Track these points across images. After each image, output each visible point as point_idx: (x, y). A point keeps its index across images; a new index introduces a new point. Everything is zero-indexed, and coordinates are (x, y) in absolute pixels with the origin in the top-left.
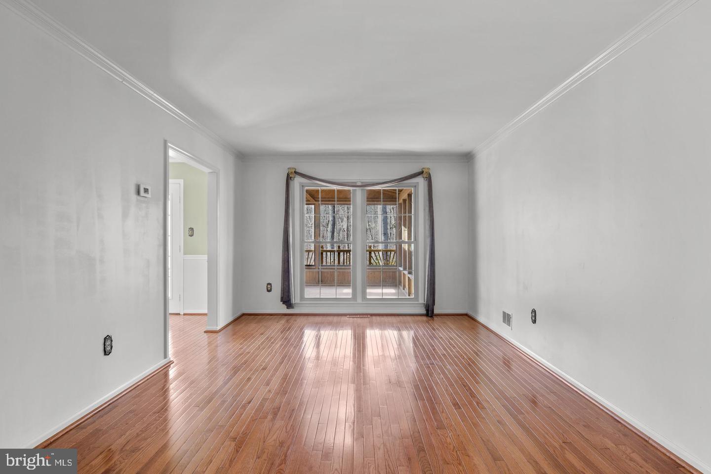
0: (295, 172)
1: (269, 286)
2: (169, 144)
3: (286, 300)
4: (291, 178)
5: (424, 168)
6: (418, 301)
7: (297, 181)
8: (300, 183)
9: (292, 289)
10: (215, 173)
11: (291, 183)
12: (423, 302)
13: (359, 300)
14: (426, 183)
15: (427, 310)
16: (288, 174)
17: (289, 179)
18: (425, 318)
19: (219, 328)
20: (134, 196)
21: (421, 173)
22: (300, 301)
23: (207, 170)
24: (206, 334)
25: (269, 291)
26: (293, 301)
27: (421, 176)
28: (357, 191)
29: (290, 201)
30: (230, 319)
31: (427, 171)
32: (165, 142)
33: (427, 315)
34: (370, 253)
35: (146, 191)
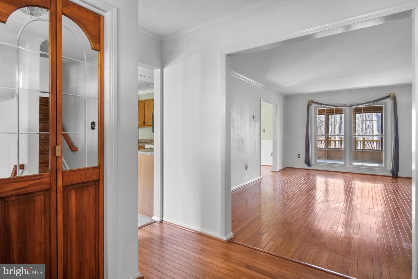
0: (312, 102)
1: (299, 155)
2: (262, 99)
3: (308, 162)
4: (310, 104)
5: (390, 94)
6: (387, 168)
7: (313, 106)
8: (315, 107)
9: (310, 157)
10: (276, 107)
11: (310, 107)
12: (390, 169)
13: (348, 165)
14: (393, 102)
15: (393, 174)
16: (308, 103)
17: (309, 105)
18: (391, 178)
19: (277, 170)
20: (252, 119)
21: (388, 97)
22: (315, 163)
23: (272, 105)
24: (272, 172)
25: (299, 157)
26: (311, 163)
27: (389, 98)
28: (347, 109)
29: (310, 116)
30: (281, 168)
31: (393, 95)
32: (260, 99)
33: (392, 177)
34: (364, 142)
35: (256, 117)
